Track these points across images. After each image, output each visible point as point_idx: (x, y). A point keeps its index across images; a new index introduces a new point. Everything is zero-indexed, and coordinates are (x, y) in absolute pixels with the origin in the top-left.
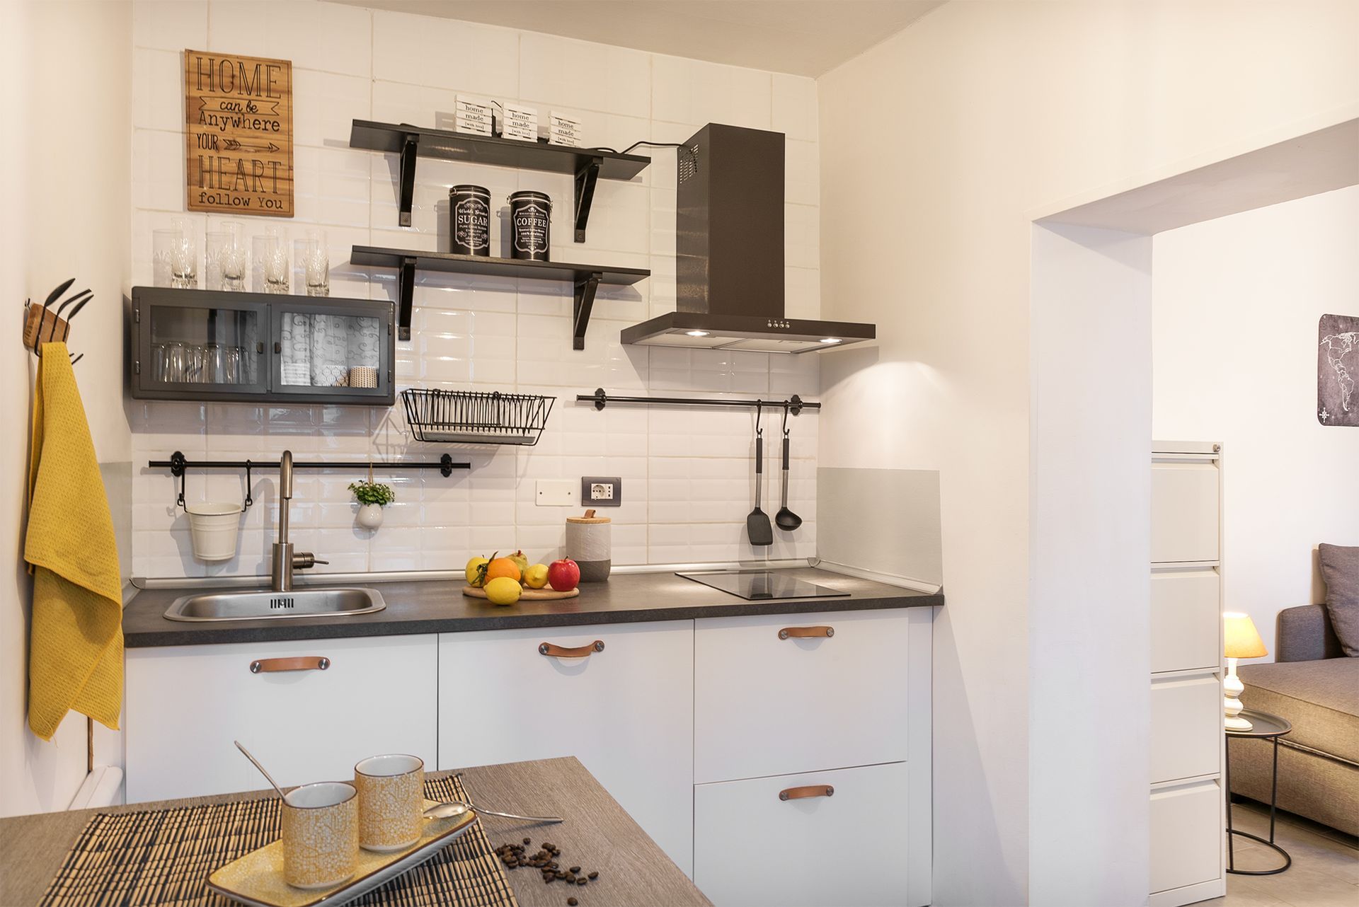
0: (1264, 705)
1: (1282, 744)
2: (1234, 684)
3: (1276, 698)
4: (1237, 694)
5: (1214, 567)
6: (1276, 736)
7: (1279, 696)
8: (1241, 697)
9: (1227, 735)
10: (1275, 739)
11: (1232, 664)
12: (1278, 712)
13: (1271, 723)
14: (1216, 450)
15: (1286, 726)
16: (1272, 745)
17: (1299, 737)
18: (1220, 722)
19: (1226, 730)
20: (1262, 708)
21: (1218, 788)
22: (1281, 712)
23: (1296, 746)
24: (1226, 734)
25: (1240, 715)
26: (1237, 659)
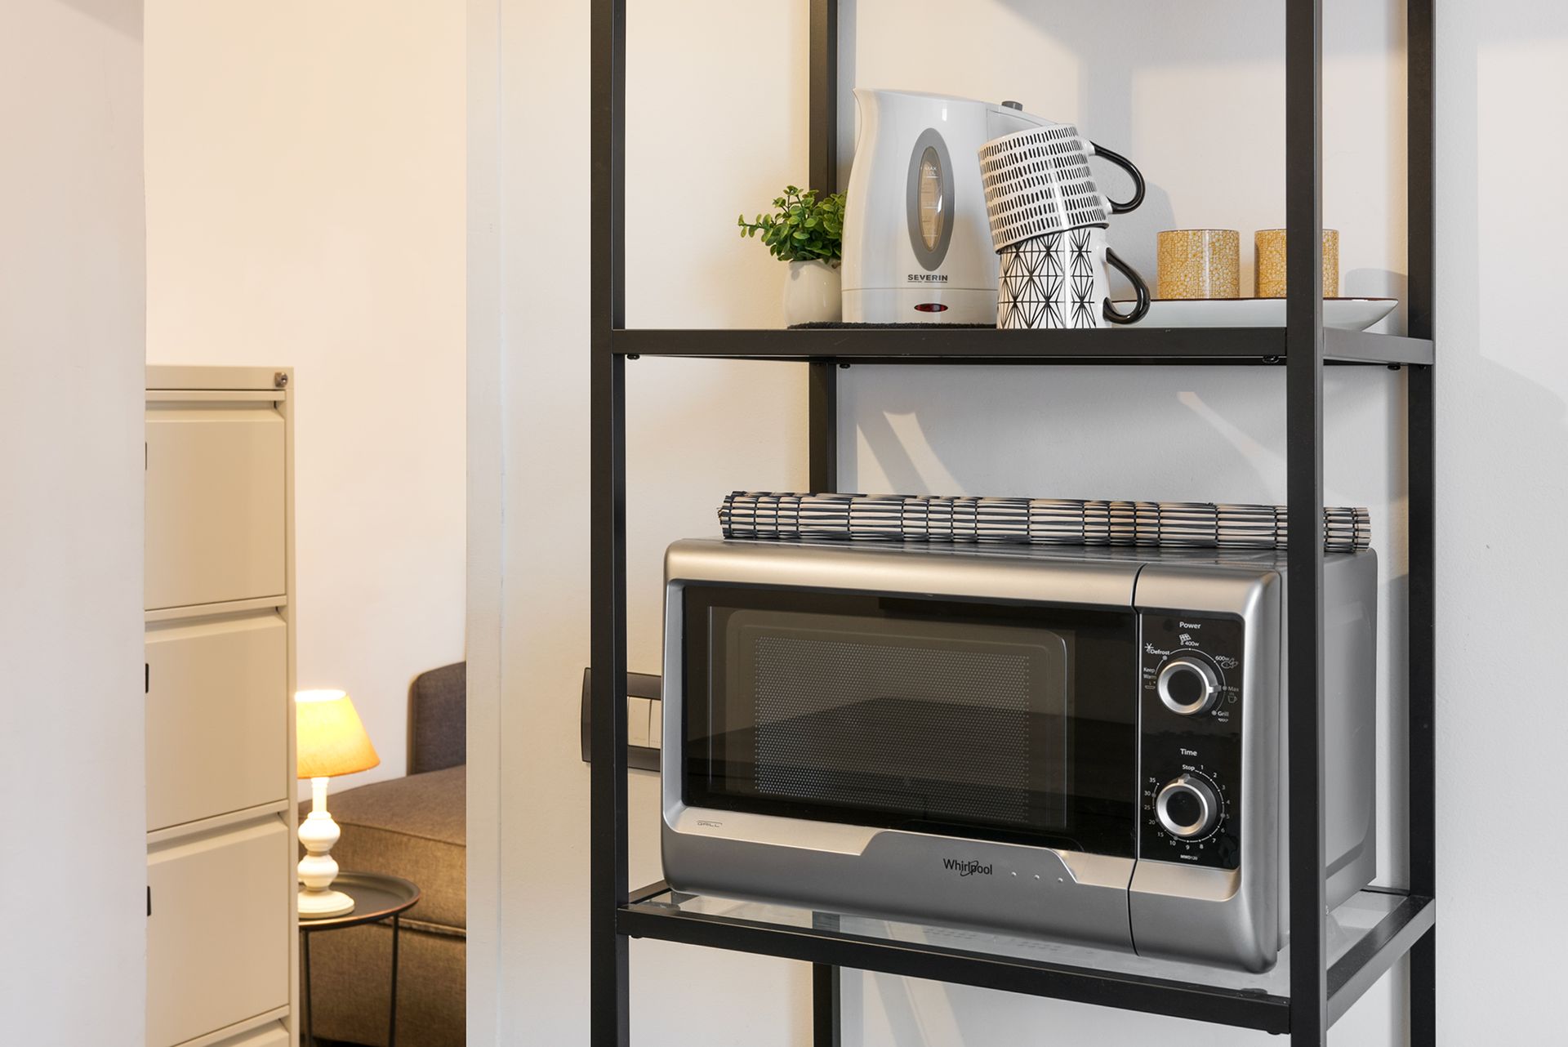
0: (381, 859)
1: (410, 929)
2: (322, 828)
3: (400, 843)
4: (327, 847)
5: (277, 608)
6: (396, 914)
7: (405, 839)
8: (337, 851)
9: (305, 930)
10: (393, 922)
11: (319, 791)
12: (401, 868)
13: (387, 892)
14: (281, 381)
15: (410, 893)
16: (390, 933)
17: (437, 911)
18: (291, 903)
19: (301, 920)
20: (375, 866)
21: (286, 1034)
22: (409, 867)
23: (432, 927)
24: (302, 928)
25: (335, 886)
26: (327, 780)
